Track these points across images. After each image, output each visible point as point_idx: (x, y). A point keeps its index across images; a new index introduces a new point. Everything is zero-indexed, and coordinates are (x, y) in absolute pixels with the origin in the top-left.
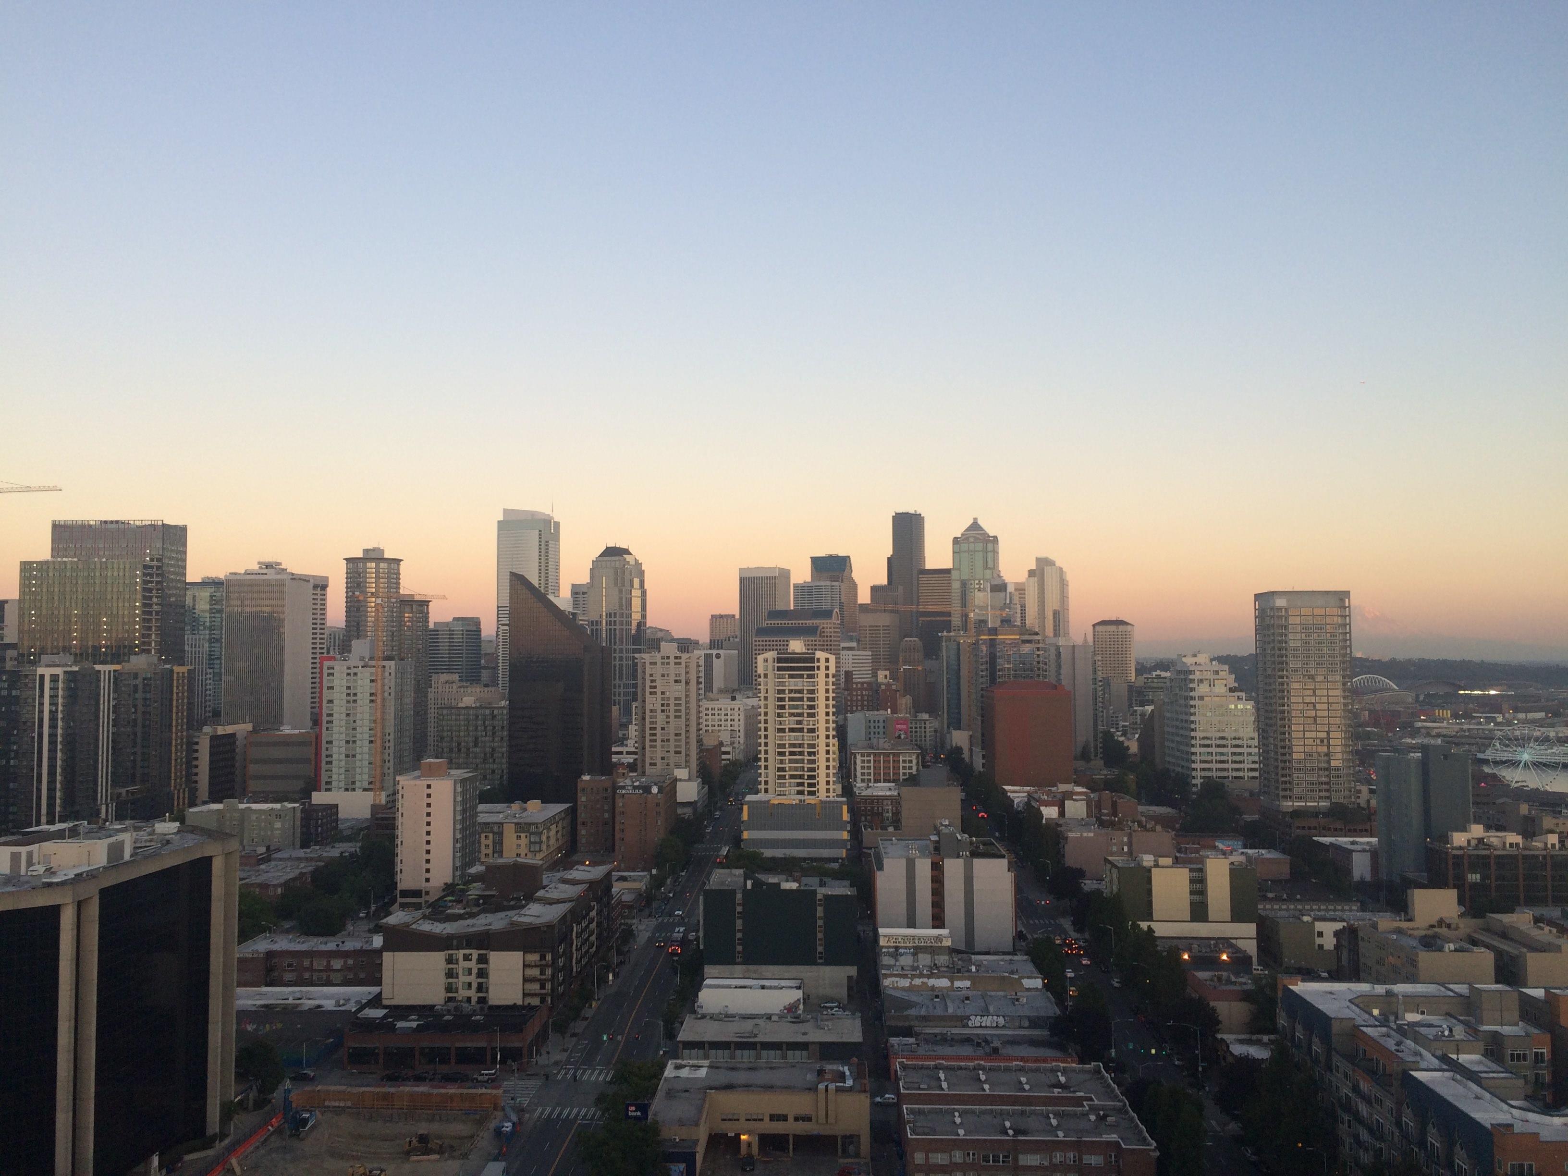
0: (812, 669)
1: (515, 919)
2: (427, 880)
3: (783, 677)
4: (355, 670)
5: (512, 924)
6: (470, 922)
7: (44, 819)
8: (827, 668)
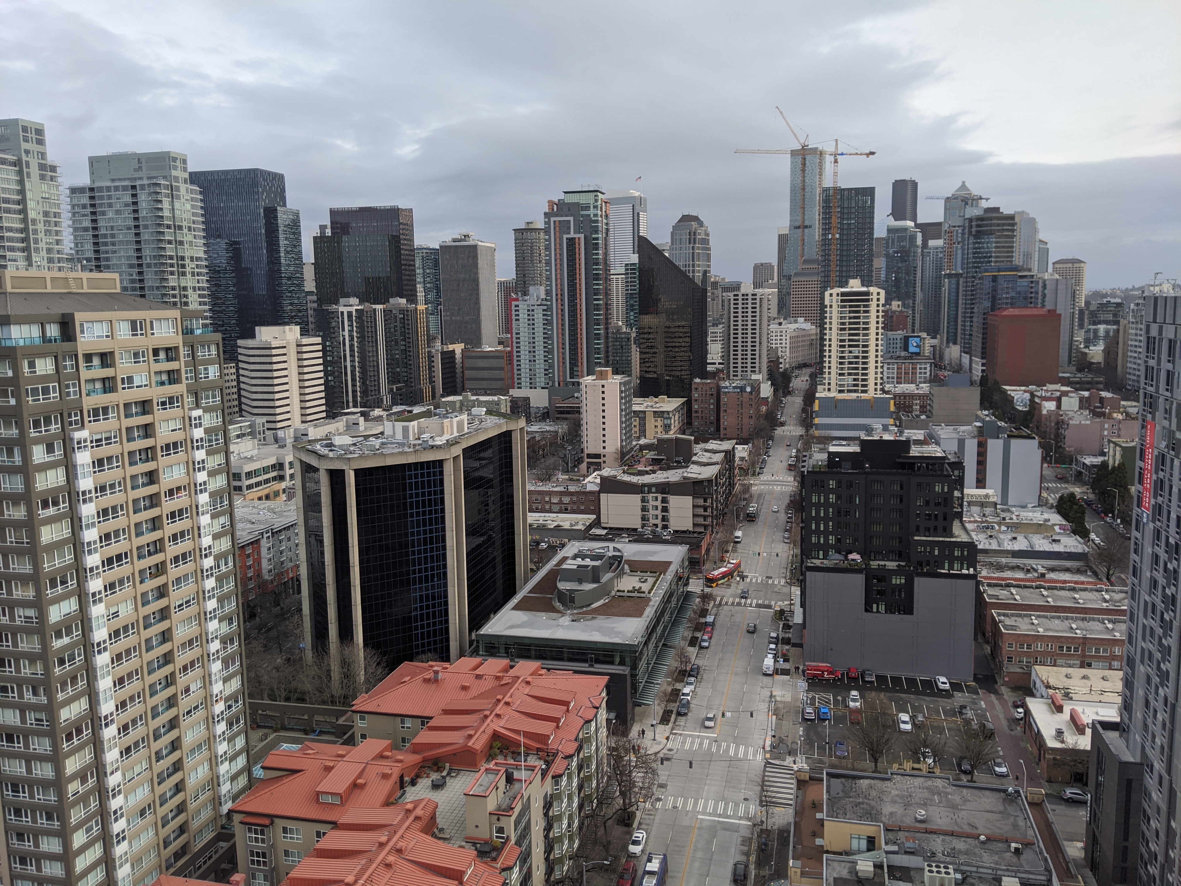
0: (868, 300)
1: (685, 474)
2: (604, 448)
3: (845, 307)
4: (533, 308)
5: (685, 478)
6: (653, 475)
7: (351, 404)
8: (878, 300)
